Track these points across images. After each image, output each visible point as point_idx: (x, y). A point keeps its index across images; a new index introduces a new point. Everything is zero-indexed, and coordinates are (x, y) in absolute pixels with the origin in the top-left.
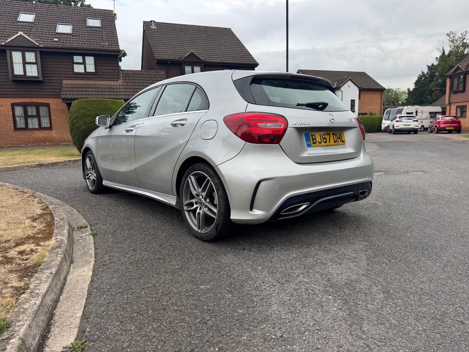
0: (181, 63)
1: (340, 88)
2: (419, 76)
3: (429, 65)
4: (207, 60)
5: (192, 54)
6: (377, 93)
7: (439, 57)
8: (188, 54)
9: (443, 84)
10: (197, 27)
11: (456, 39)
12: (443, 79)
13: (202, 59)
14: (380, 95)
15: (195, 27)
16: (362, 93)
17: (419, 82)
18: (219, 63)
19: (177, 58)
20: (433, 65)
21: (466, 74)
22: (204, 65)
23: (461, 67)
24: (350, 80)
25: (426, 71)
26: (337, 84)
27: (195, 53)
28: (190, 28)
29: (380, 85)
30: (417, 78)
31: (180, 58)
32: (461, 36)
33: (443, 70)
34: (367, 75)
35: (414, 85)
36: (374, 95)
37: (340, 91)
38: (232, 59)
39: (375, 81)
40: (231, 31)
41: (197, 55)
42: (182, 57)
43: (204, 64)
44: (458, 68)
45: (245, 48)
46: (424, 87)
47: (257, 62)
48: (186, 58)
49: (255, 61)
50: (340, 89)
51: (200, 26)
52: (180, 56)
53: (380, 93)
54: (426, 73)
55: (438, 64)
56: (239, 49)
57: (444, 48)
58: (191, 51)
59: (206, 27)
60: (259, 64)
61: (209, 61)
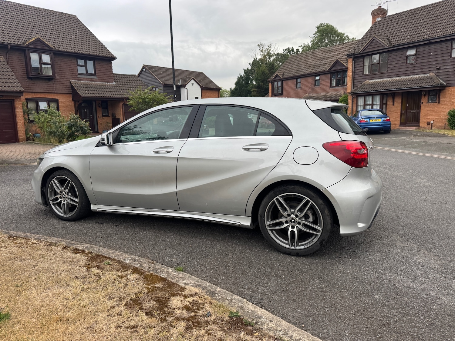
0: (24, 48)
1: (185, 85)
2: (238, 78)
3: (245, 69)
4: (57, 48)
5: (38, 40)
6: (214, 92)
7: (251, 63)
8: (33, 39)
9: (258, 86)
10: (35, 9)
11: (265, 50)
12: (258, 83)
13: (52, 47)
14: (217, 94)
15: (33, 8)
16: (203, 91)
17: (238, 83)
18: (72, 53)
19: (19, 43)
20: (248, 69)
21: (283, 81)
22: (55, 54)
23: (279, 75)
24: (193, 79)
25: (243, 74)
26: (181, 82)
27: (42, 39)
28: (26, 9)
29: (216, 85)
30: (236, 80)
31: (24, 43)
32: (268, 48)
33: (258, 75)
34: (205, 75)
35: (235, 85)
36: (212, 94)
37: (185, 89)
38: (86, 49)
39: (212, 81)
40: (77, 18)
41: (45, 41)
42: (26, 42)
43: (55, 52)
44: (277, 76)
45: (97, 39)
46: (243, 87)
47: (114, 55)
48: (30, 44)
49: (112, 54)
50: (185, 87)
51: (39, 8)
52: (23, 41)
53: (217, 92)
54: (243, 76)
55: (251, 69)
56: (91, 39)
57: (256, 56)
58: (37, 36)
59: (46, 10)
60: (116, 58)
61: (60, 49)
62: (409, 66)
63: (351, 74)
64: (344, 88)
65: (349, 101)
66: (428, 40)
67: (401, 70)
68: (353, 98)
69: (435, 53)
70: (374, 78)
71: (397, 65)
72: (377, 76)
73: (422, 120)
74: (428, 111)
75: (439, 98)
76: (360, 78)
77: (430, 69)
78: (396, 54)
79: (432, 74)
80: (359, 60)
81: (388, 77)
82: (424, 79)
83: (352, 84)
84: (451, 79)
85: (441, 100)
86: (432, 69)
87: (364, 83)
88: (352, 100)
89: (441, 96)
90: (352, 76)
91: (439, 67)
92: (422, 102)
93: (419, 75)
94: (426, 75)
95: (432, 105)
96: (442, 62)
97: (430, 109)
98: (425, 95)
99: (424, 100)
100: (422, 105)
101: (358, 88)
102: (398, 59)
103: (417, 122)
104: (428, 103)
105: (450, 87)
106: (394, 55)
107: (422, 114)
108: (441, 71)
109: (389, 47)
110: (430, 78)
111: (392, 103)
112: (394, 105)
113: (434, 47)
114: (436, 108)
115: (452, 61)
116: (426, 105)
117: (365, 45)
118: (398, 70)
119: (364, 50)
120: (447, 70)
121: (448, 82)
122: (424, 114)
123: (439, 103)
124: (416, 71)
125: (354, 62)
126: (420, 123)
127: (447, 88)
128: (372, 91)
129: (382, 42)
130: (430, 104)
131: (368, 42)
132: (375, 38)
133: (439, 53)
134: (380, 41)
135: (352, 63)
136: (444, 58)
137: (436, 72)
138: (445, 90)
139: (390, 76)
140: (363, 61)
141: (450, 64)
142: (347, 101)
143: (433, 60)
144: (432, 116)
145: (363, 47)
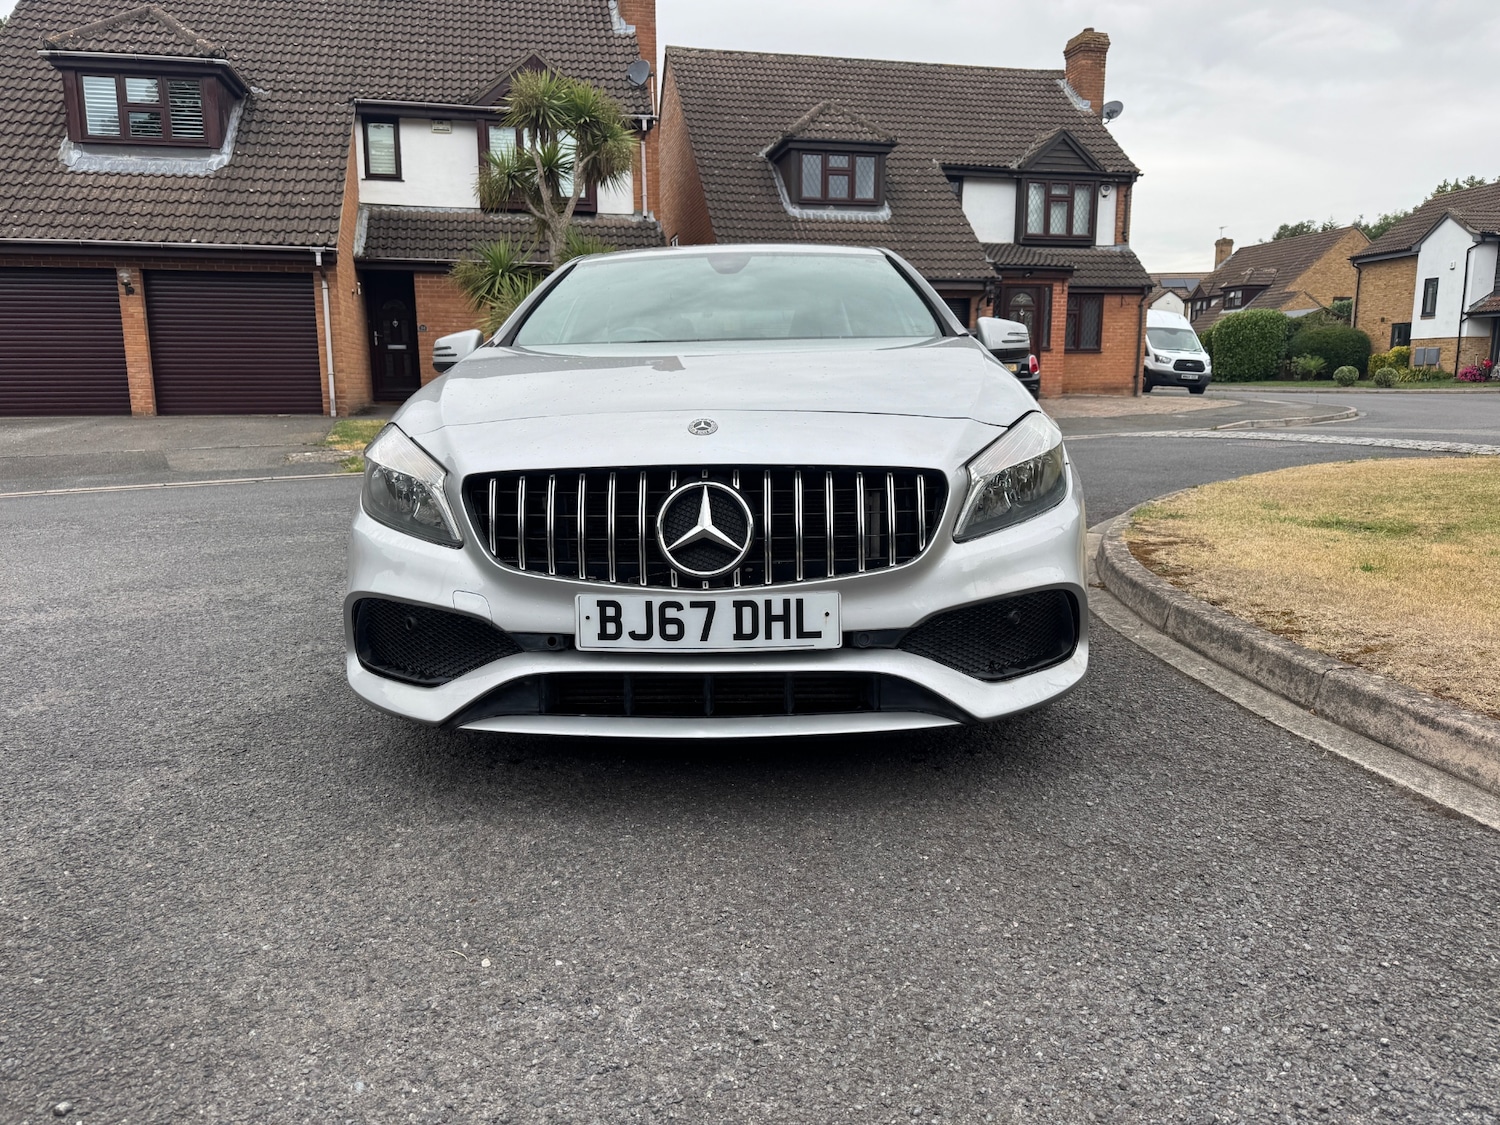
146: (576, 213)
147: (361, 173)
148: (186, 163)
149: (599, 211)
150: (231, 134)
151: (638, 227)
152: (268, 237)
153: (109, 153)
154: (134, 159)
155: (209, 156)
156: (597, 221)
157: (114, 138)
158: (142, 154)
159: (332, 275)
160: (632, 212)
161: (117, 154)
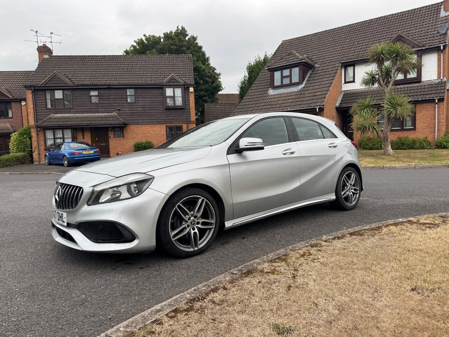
62: (94, 105)
63: (32, 106)
64: (10, 121)
65: (32, 134)
66: (108, 86)
67: (86, 108)
68: (37, 131)
69: (115, 97)
70: (59, 113)
71: (82, 103)
72: (63, 110)
73: (112, 151)
74: (116, 144)
75: (123, 133)
76: (43, 111)
77: (112, 110)
78: (79, 92)
79: (114, 114)
80: (40, 93)
81: (75, 112)
82: (109, 117)
83: (34, 116)
84: (130, 119)
85: (124, 135)
86: (114, 110)
87: (50, 116)
88: (36, 133)
89: (124, 132)
90: (34, 108)
91: (119, 109)
92: (109, 136)
93: (104, 114)
94: (110, 114)
95: (118, 139)
96: (121, 104)
97: (117, 142)
98: (111, 131)
99: (111, 134)
100: (110, 139)
101: (45, 122)
102: (82, 97)
103: (107, 153)
104: (115, 137)
105: (130, 125)
106: (78, 93)
107: (111, 147)
108: (121, 112)
109: (73, 85)
110: (114, 117)
111: (82, 137)
112: (85, 138)
113: (113, 91)
114: (122, 142)
115: (128, 105)
116: (113, 139)
117: (46, 79)
118: (83, 108)
119: (45, 84)
120: (126, 112)
121: (128, 121)
122: (113, 147)
123: (123, 137)
124: (100, 110)
125: (33, 94)
126: (110, 154)
127: (128, 126)
128: (62, 125)
129: (65, 80)
130: (116, 138)
131: (49, 77)
132: (56, 75)
133: (118, 97)
134: (62, 78)
135: (31, 95)
136: (123, 102)
137: (118, 112)
138: (126, 128)
139: (77, 112)
140: (44, 94)
141: (127, 107)
142: (31, 134)
143: (114, 102)
144: (119, 148)
145: (44, 81)
146: (393, 85)
147: (343, 82)
148: (293, 89)
149: (422, 80)
150: (306, 79)
151: (438, 83)
152: (306, 106)
153: (278, 89)
154: (283, 90)
155: (299, 86)
156: (421, 84)
157: (279, 85)
158: (285, 88)
159: (322, 114)
160: (437, 79)
161: (280, 89)
